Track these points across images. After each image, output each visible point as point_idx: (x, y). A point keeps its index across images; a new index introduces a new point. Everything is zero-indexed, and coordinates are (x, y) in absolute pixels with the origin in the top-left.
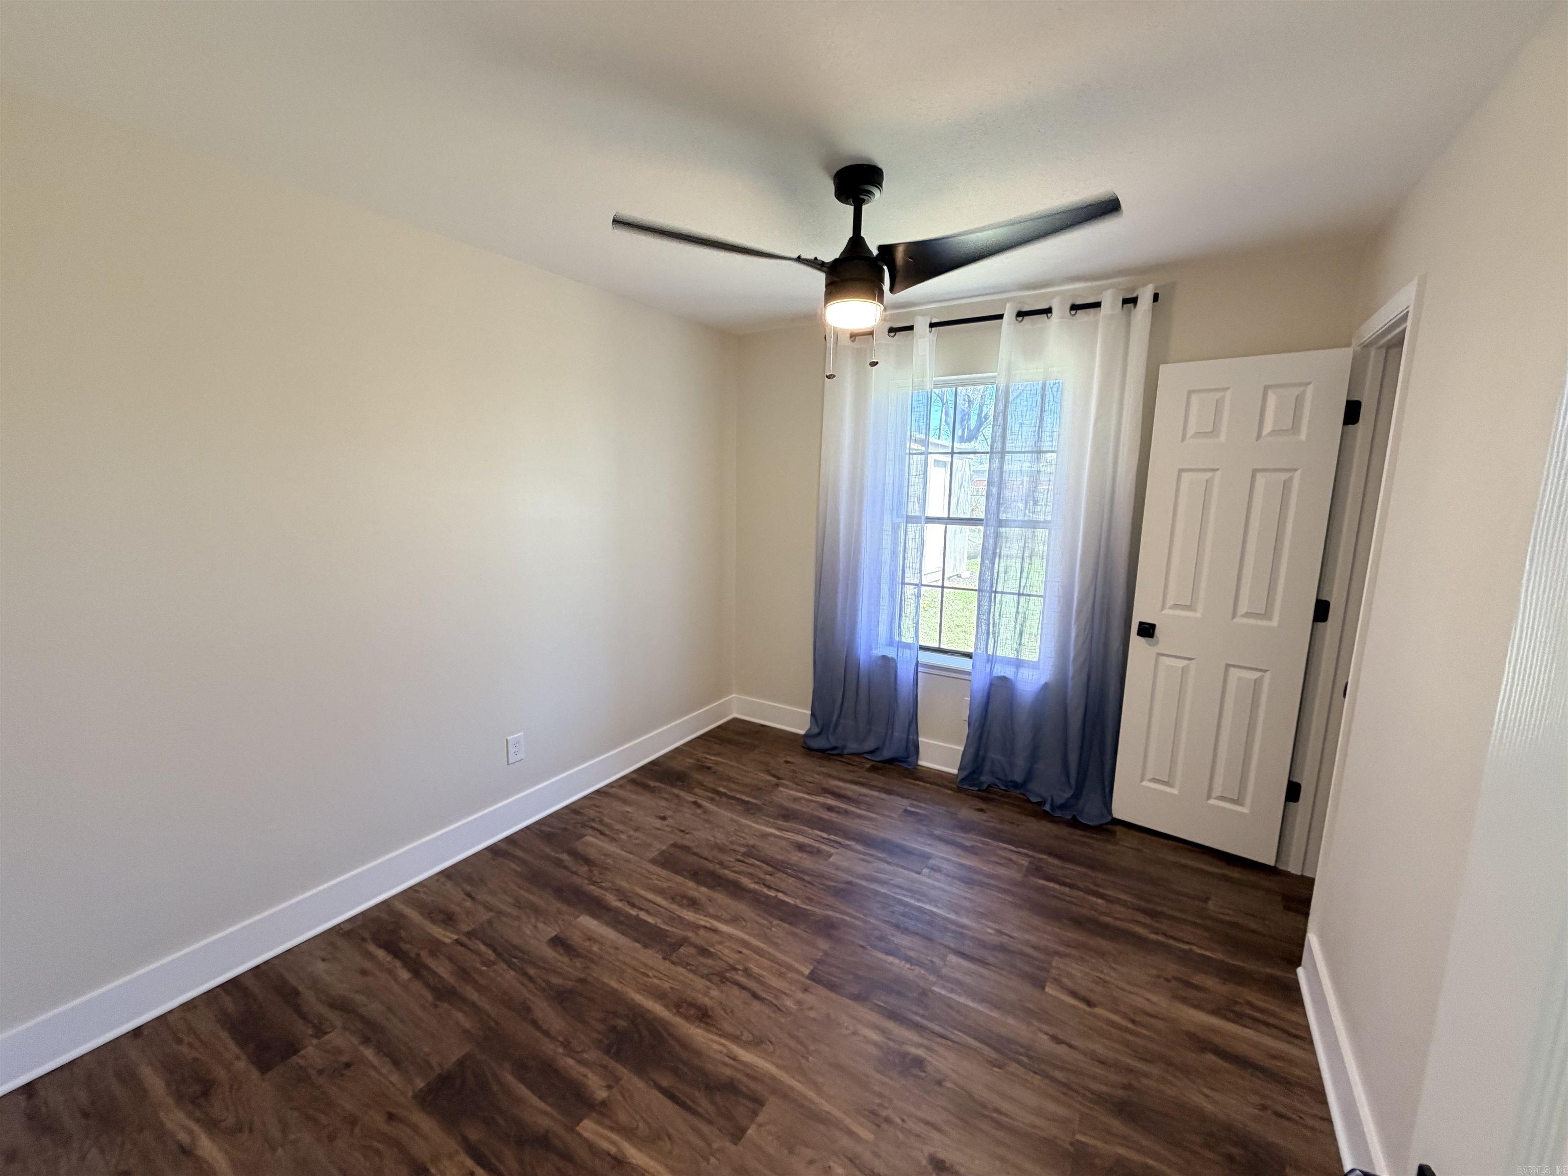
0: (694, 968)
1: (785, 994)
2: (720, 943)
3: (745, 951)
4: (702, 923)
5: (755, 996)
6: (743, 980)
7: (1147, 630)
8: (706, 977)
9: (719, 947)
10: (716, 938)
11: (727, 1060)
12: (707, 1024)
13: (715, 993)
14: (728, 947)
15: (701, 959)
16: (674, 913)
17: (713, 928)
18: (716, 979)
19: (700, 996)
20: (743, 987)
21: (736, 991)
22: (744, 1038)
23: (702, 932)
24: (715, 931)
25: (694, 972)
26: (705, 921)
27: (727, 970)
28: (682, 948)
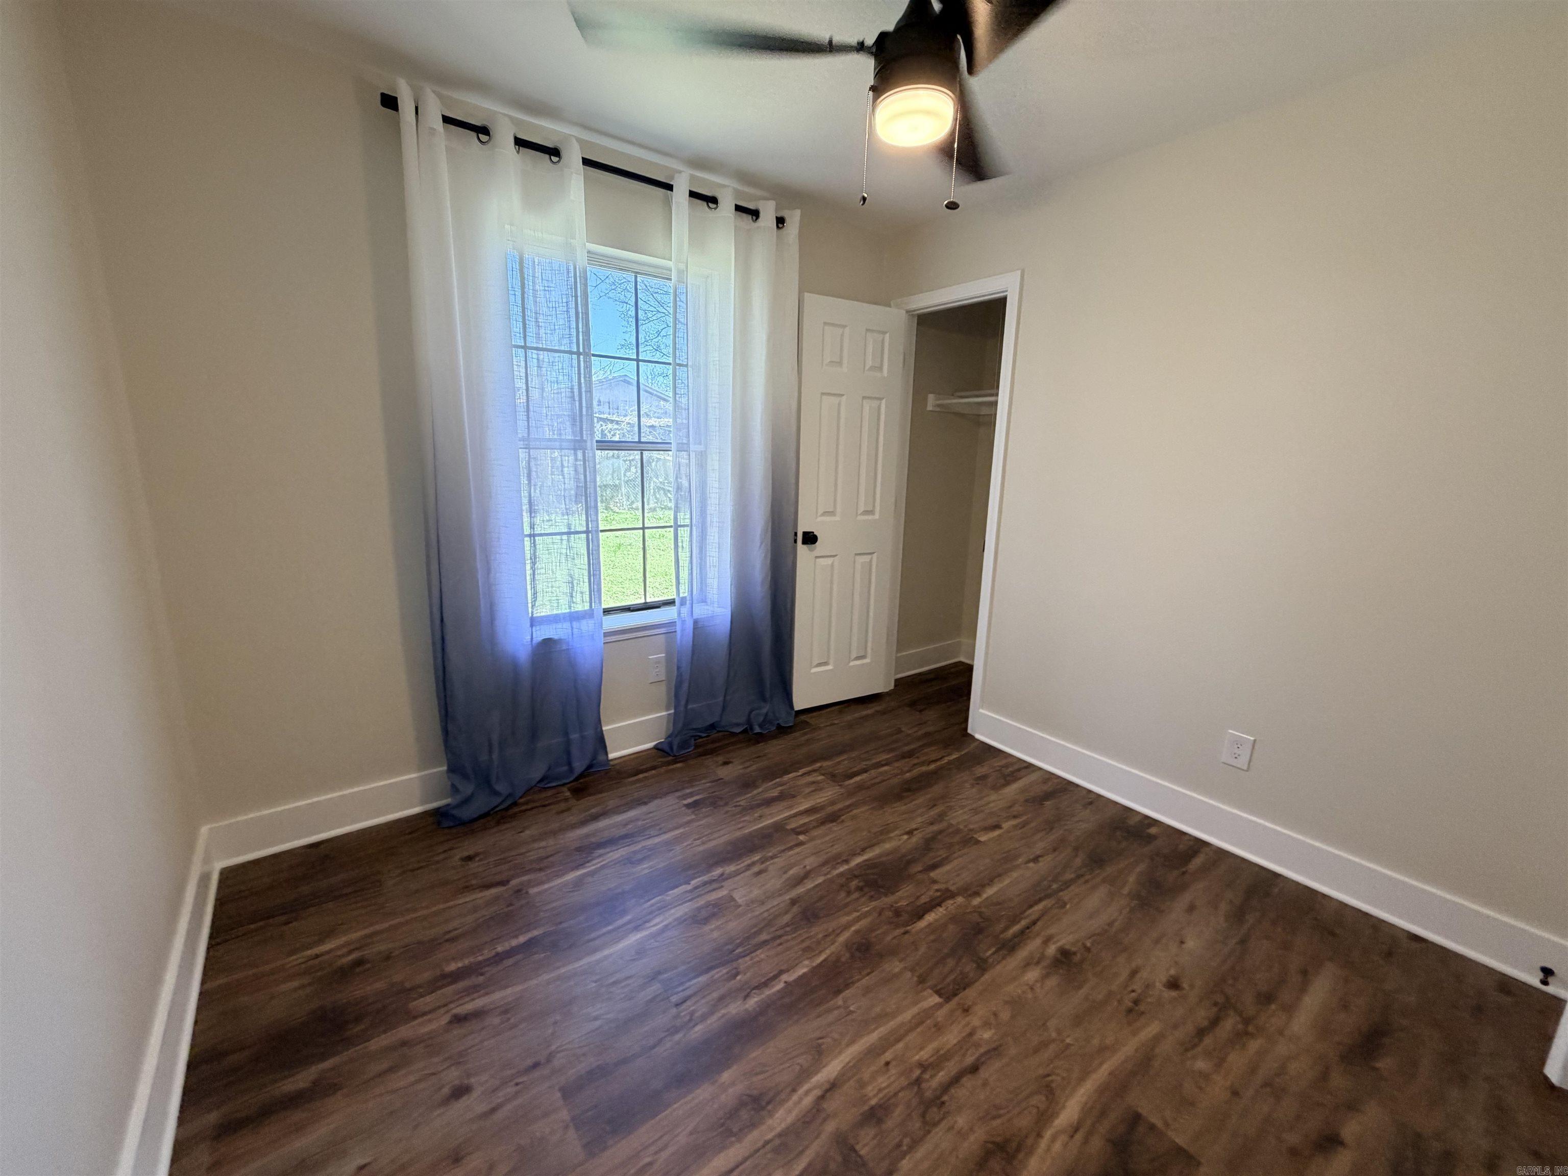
0: (907, 1141)
1: (971, 1034)
2: (862, 1085)
3: (888, 1056)
4: (808, 1101)
5: (974, 1069)
6: (942, 1076)
7: (810, 539)
8: (929, 1126)
9: (870, 1090)
10: (849, 1087)
11: (1079, 1136)
12: (1018, 1149)
13: (961, 1121)
14: (873, 1077)
15: (889, 1123)
16: (767, 1143)
17: (827, 1086)
18: (934, 1114)
19: (966, 1144)
20: (955, 1080)
21: (961, 1093)
22: (1042, 1107)
23: (830, 1106)
24: (833, 1086)
25: (915, 1143)
26: (807, 1093)
27: (920, 1092)
28: (857, 1147)
